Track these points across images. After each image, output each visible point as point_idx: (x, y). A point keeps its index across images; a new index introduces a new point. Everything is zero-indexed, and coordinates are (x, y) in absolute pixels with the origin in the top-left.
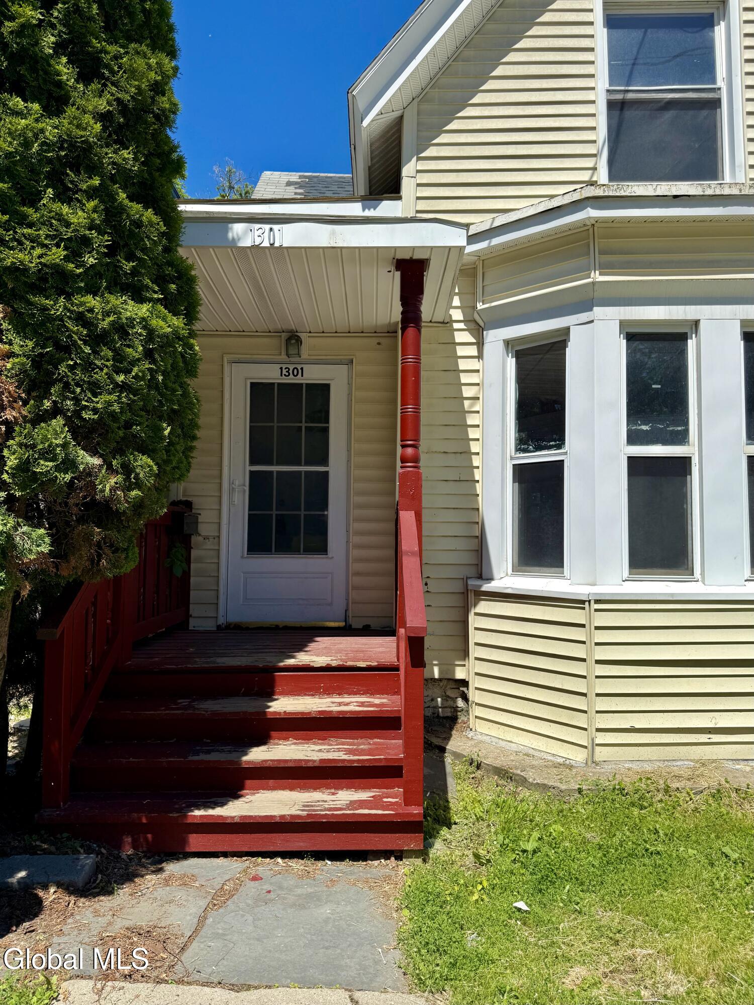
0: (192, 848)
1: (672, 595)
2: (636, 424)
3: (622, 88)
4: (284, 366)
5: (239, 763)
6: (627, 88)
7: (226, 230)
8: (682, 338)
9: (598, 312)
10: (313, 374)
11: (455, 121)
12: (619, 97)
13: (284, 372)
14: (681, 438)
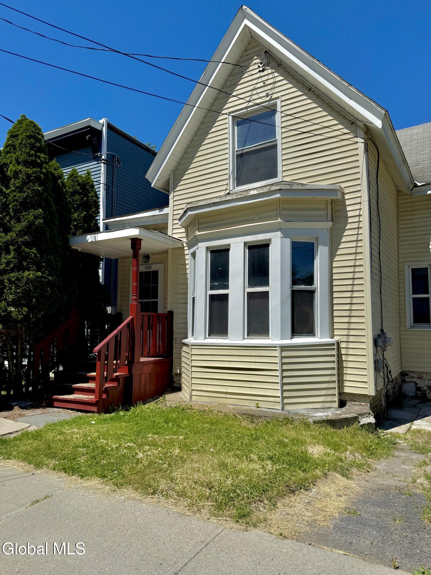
0: (55, 405)
1: (213, 343)
2: (214, 283)
3: (241, 149)
4: (146, 266)
5: (72, 386)
6: (243, 148)
7: (86, 237)
8: (228, 250)
9: (200, 244)
10: (154, 268)
11: (185, 176)
12: (241, 152)
13: (146, 268)
14: (226, 287)
